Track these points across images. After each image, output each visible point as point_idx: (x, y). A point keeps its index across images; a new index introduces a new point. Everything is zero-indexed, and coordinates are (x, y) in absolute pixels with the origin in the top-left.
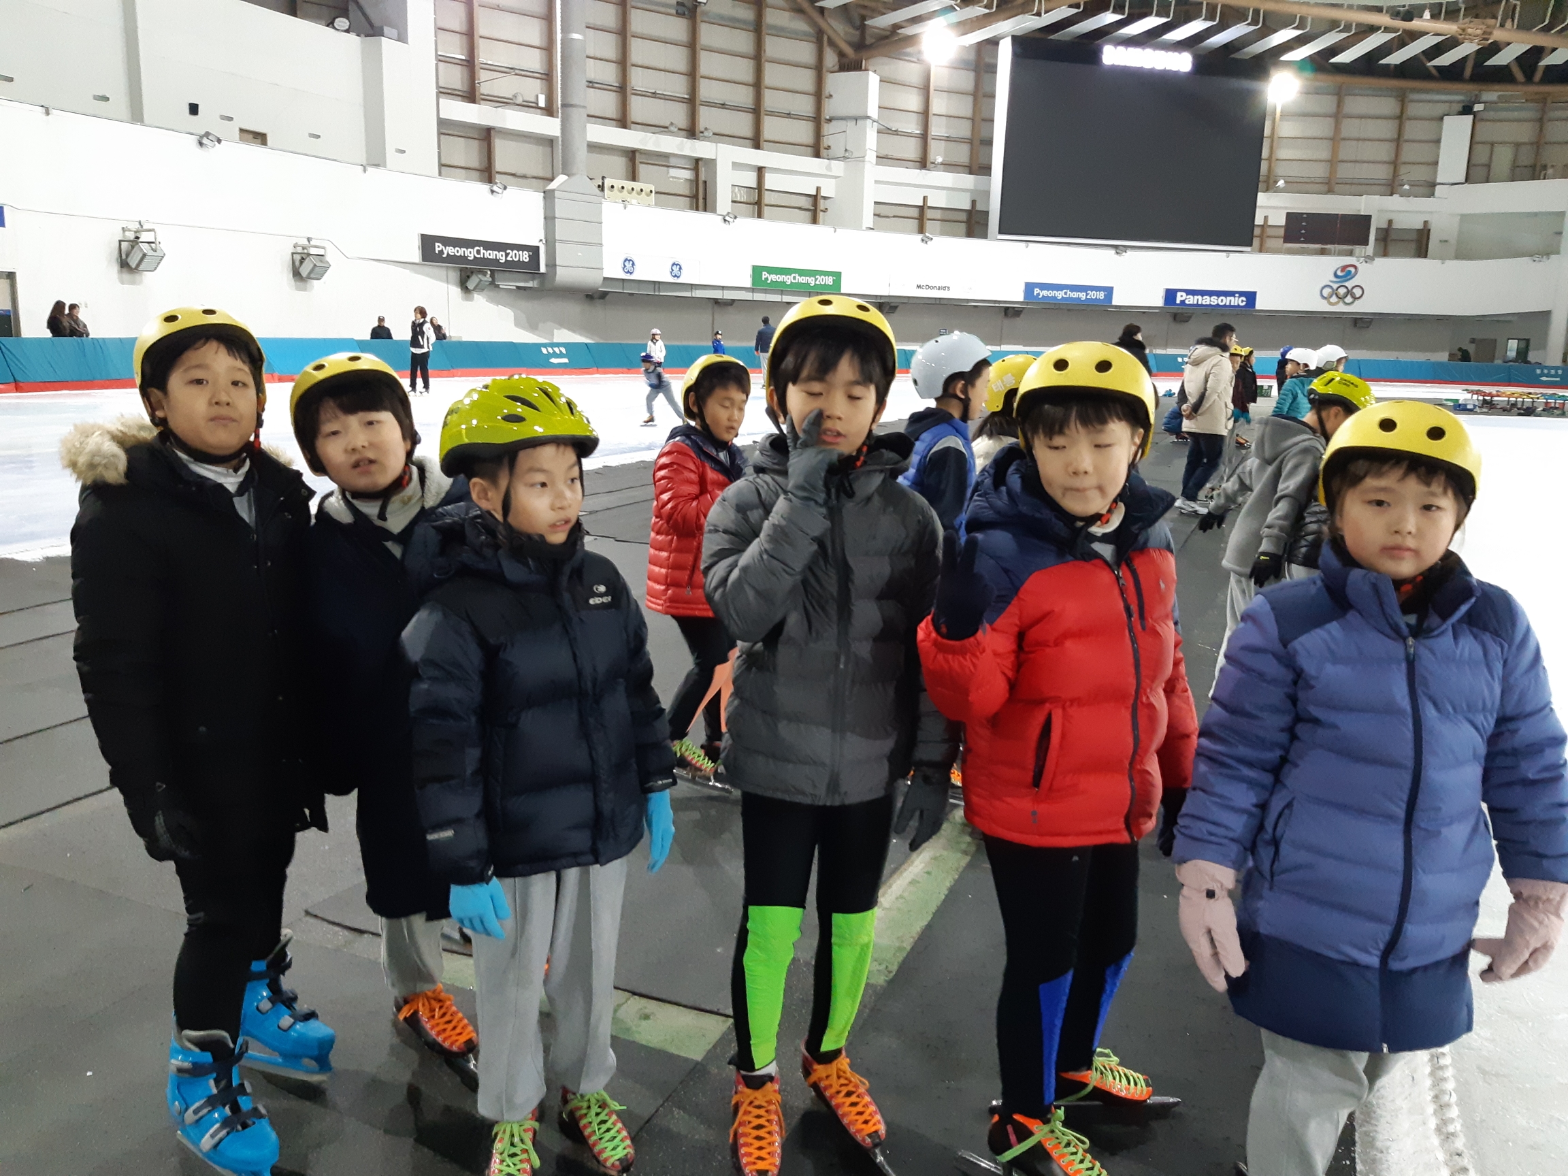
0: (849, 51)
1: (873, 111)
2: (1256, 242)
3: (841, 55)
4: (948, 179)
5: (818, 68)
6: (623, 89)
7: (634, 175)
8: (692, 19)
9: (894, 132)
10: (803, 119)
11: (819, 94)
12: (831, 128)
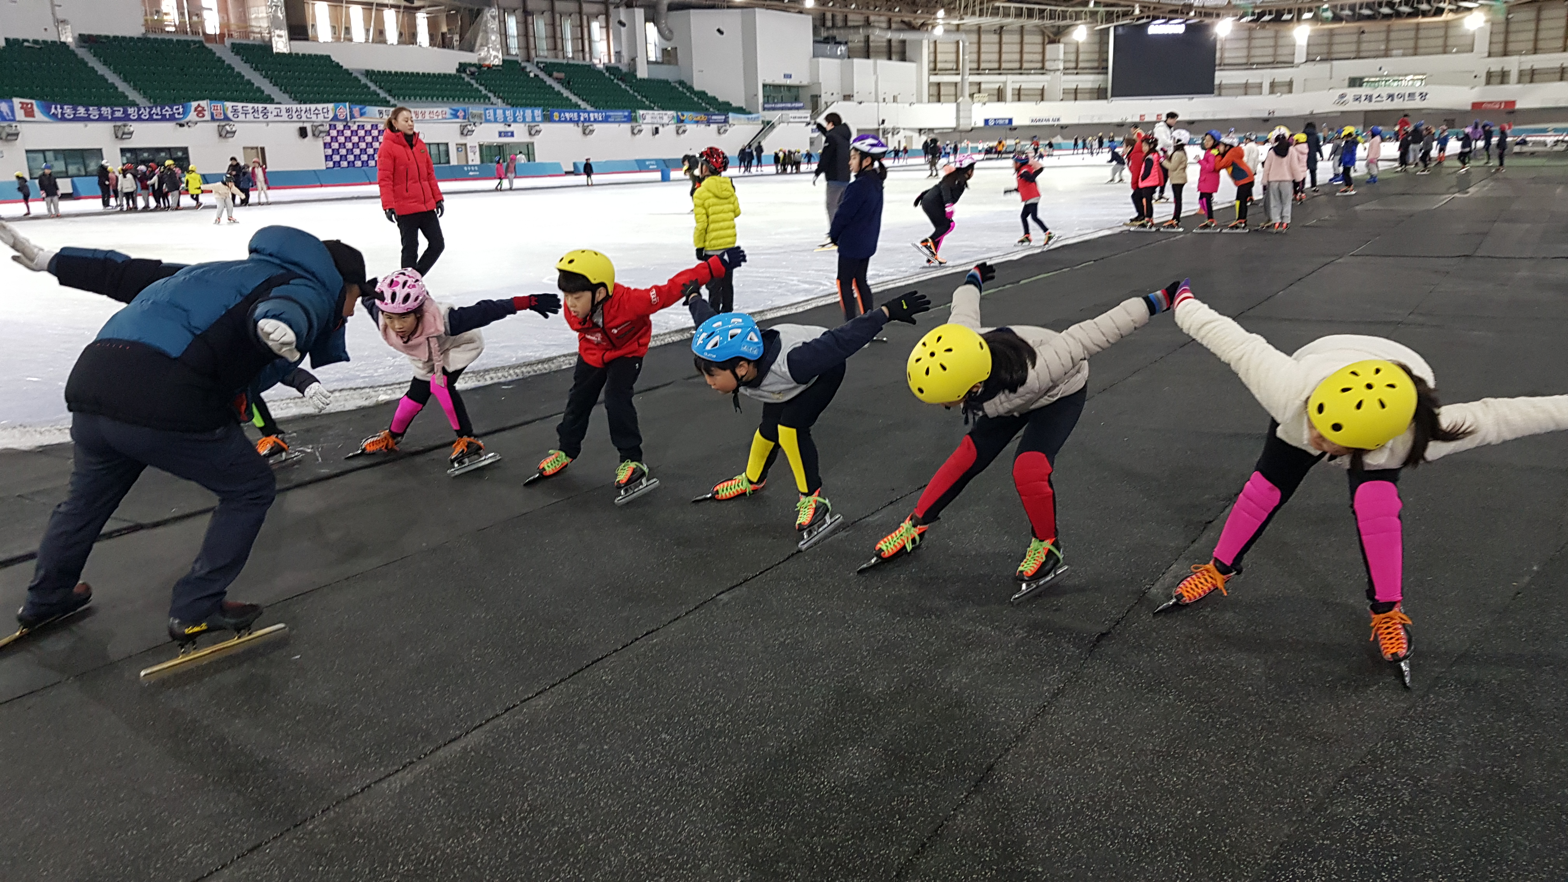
0: (1052, 36)
1: (1061, 56)
2: (1216, 92)
3: (1049, 37)
4: (1091, 77)
5: (1043, 44)
6: (979, 61)
7: (979, 92)
8: (1000, 34)
9: (1070, 61)
10: (1037, 62)
11: (1043, 53)
12: (1048, 65)
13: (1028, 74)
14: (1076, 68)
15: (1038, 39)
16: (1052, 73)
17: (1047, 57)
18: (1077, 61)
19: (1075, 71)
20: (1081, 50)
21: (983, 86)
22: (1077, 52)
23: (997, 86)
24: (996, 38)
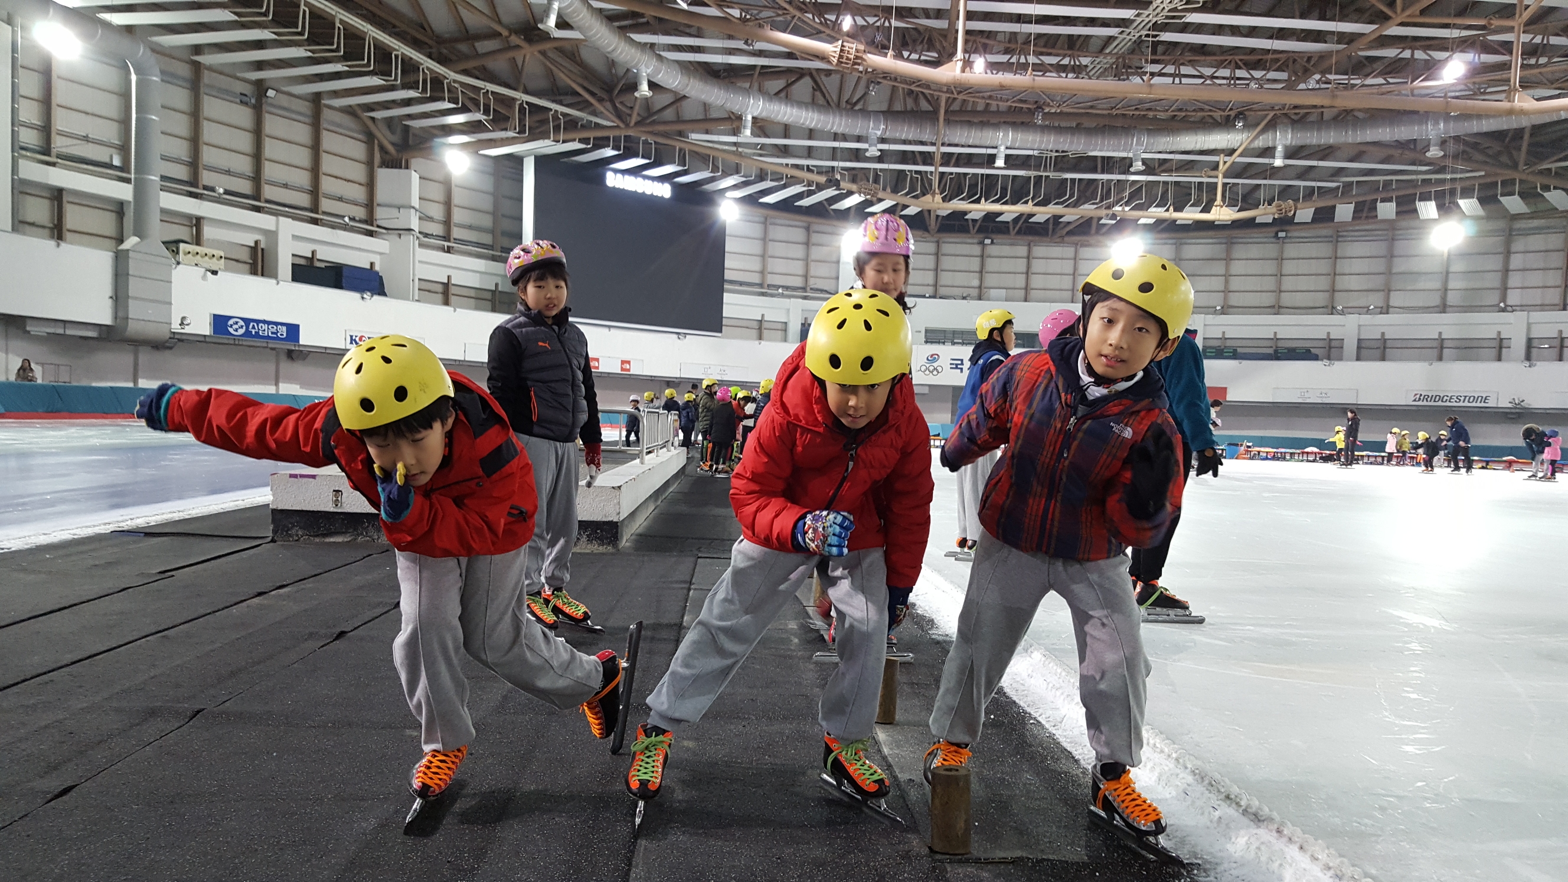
0: (391, 149)
1: (415, 202)
5: (370, 164)
6: (194, 164)
7: (198, 240)
8: (258, 110)
9: (430, 219)
10: (355, 203)
11: (370, 185)
12: (380, 214)
13: (333, 226)
14: (447, 237)
15: (357, 149)
16: (393, 237)
17: (380, 196)
18: (447, 223)
19: (446, 244)
20: (456, 199)
21: (208, 232)
22: (448, 204)
23: (249, 239)
24: (243, 116)
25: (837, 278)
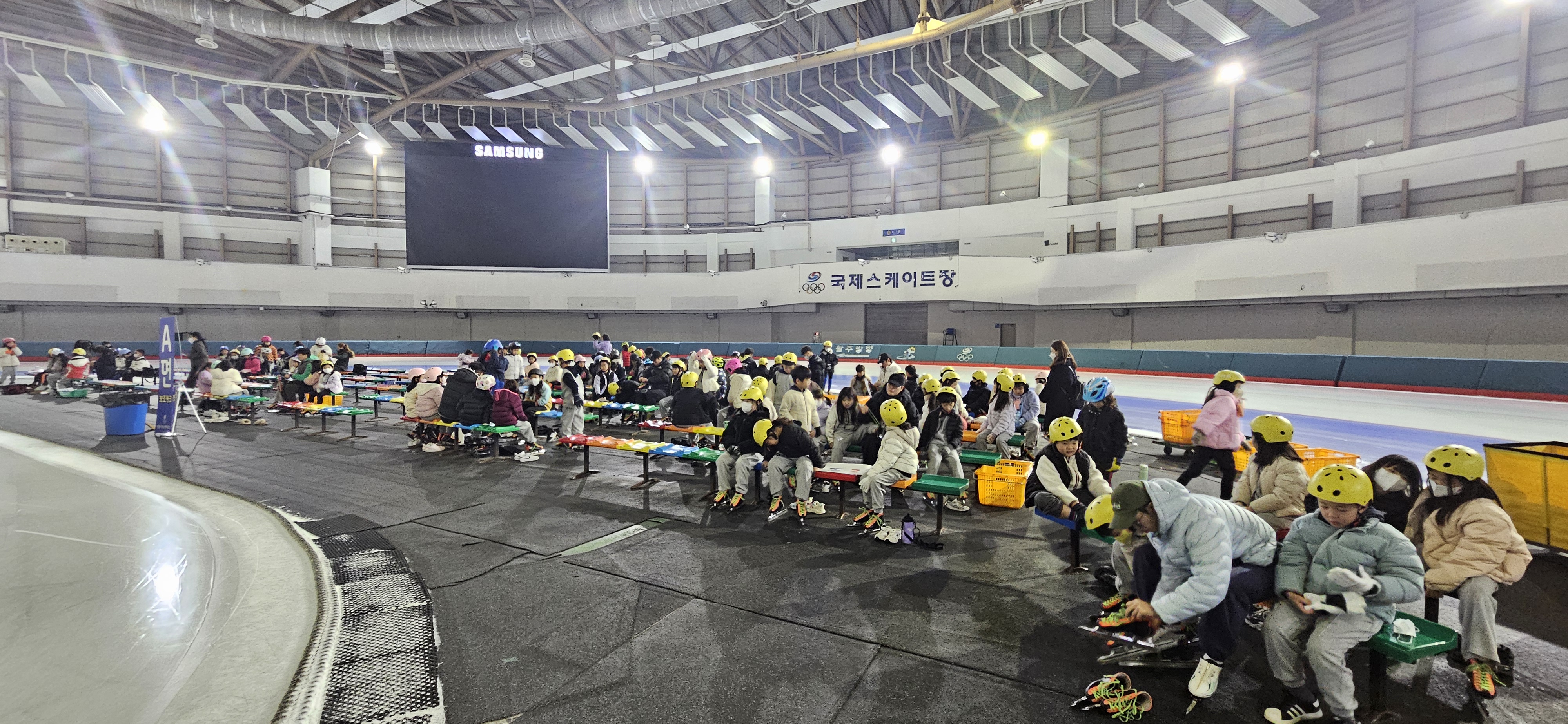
5: (287, 167)
9: (359, 203)
10: (274, 197)
11: (288, 183)
12: (296, 203)
14: (373, 215)
15: (274, 158)
16: (302, 219)
18: (373, 204)
19: (358, 221)
22: (374, 190)
23: (145, 230)
25: (754, 211)
